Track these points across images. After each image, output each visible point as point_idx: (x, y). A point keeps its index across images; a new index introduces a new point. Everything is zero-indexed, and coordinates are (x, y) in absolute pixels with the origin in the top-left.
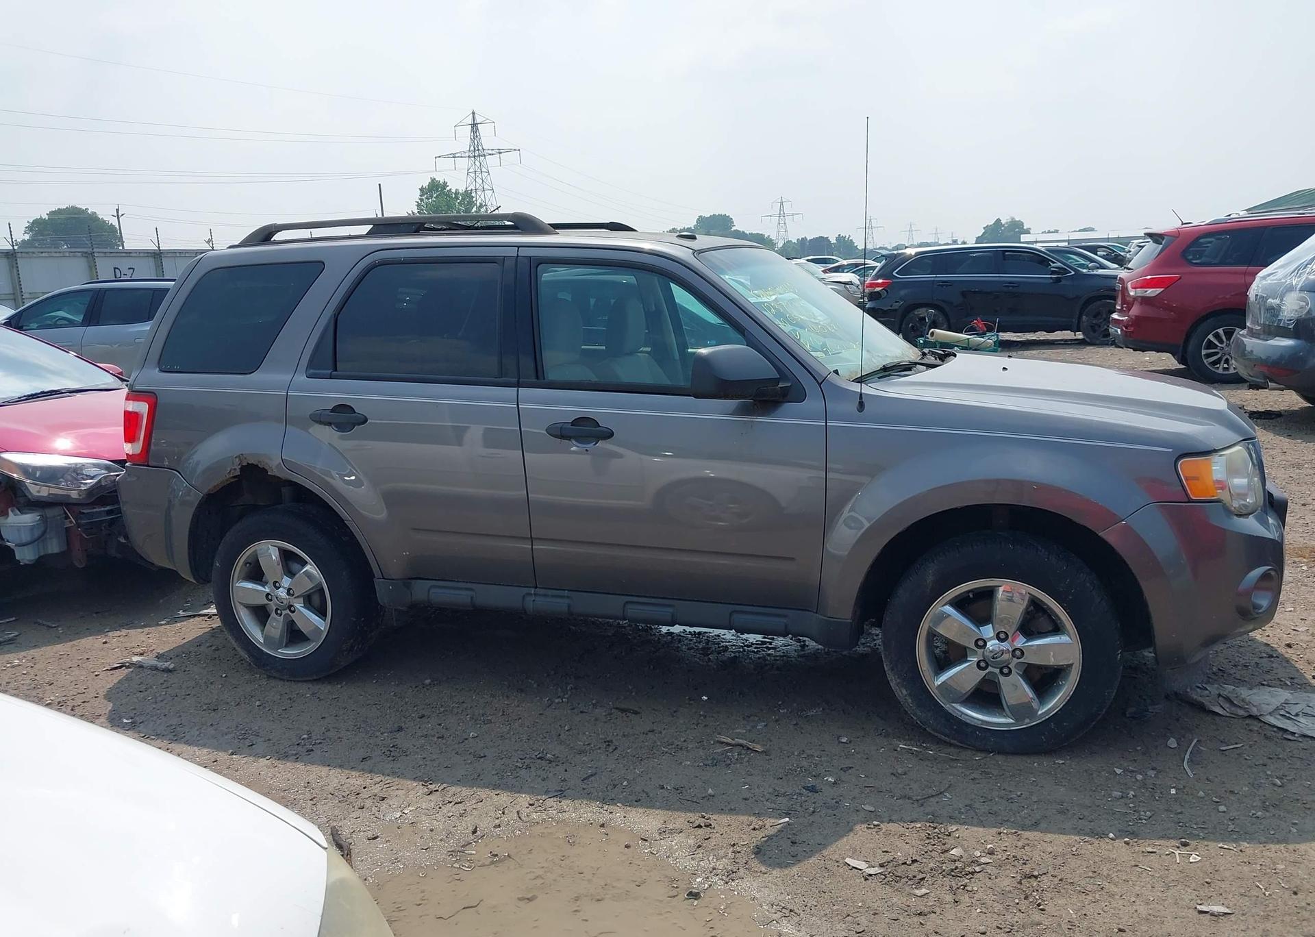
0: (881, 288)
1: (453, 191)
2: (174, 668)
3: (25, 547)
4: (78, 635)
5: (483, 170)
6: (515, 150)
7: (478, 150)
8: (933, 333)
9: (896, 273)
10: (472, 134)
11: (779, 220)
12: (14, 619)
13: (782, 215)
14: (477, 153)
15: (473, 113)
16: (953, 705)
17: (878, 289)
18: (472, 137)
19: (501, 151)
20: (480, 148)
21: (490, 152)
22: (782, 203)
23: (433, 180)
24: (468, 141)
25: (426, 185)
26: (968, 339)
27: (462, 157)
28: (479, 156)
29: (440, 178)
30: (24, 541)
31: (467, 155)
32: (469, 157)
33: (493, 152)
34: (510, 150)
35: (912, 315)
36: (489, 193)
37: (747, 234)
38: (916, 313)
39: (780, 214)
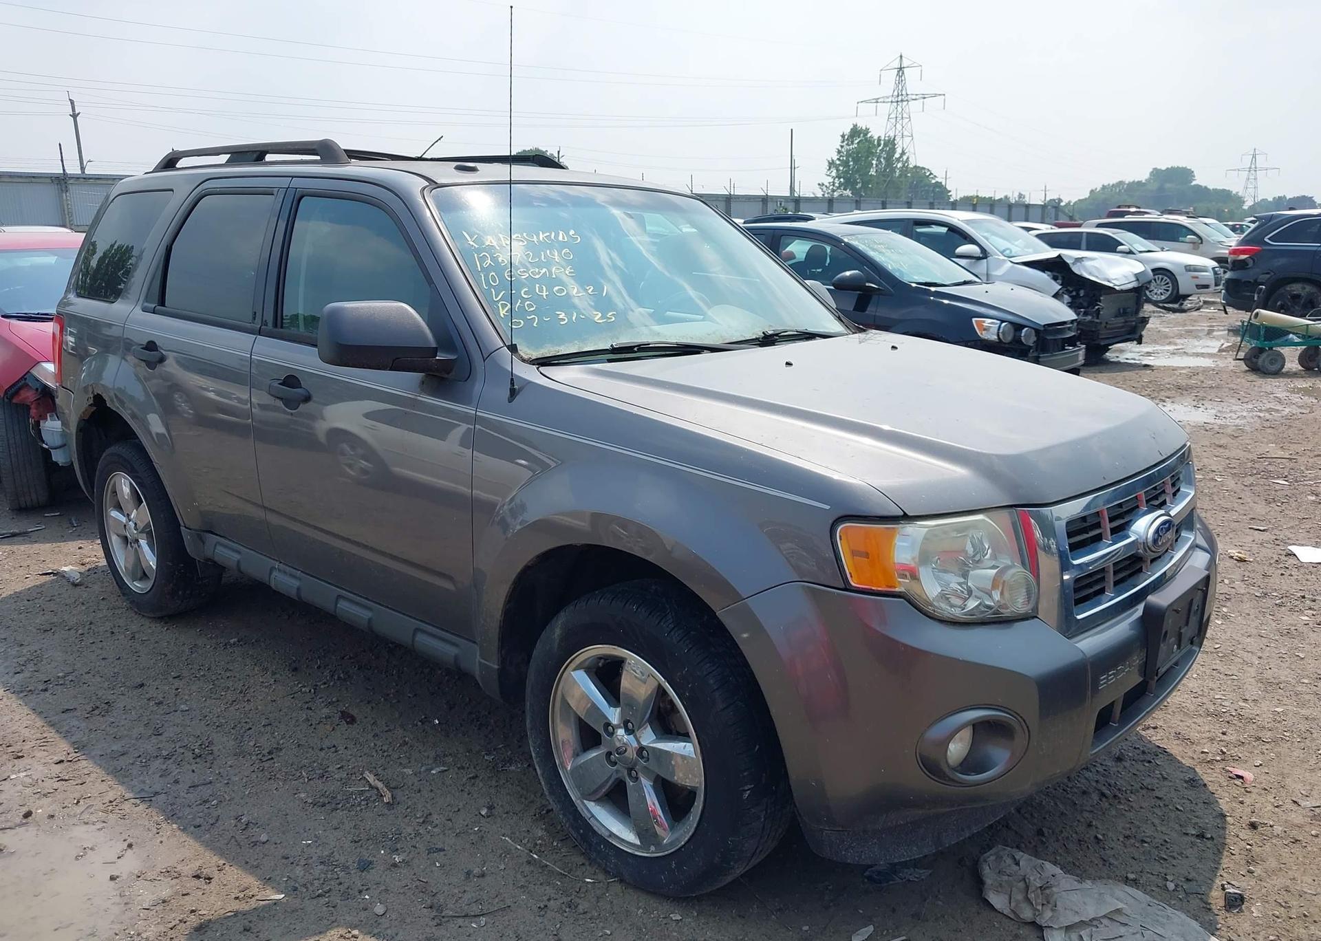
0: (1247, 256)
1: (876, 137)
2: (80, 582)
3: (58, 450)
4: (63, 538)
5: (905, 115)
6: (940, 95)
7: (902, 95)
8: (1257, 314)
9: (1269, 239)
10: (898, 79)
11: (1248, 175)
12: (58, 513)
13: (1253, 169)
14: (900, 98)
15: (901, 57)
16: (585, 801)
17: (1243, 257)
18: (897, 82)
19: (926, 96)
20: (904, 93)
21: (914, 97)
22: (1254, 156)
23: (855, 126)
24: (892, 85)
25: (847, 131)
26: (1307, 325)
27: (884, 102)
28: (902, 101)
29: (862, 125)
30: (57, 445)
31: (890, 100)
32: (892, 102)
33: (917, 97)
34: (936, 95)
35: (1283, 291)
36: (907, 140)
37: (1209, 189)
38: (1288, 289)
39: (1250, 168)
